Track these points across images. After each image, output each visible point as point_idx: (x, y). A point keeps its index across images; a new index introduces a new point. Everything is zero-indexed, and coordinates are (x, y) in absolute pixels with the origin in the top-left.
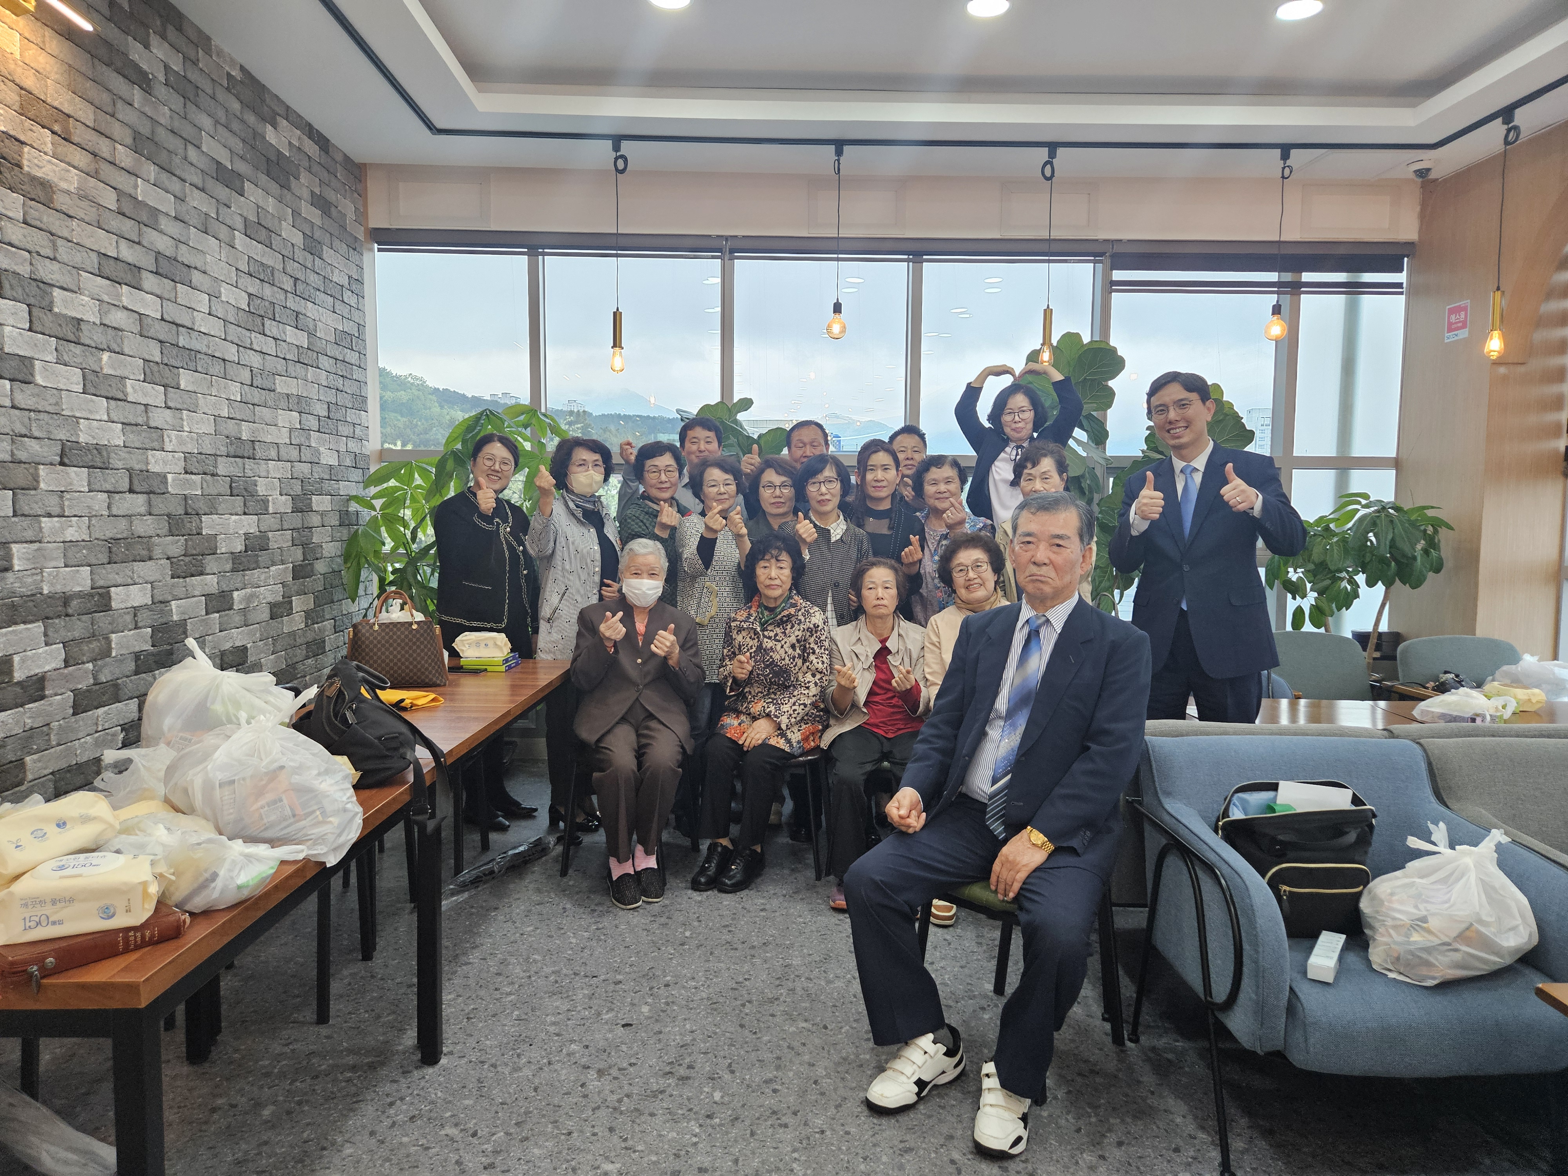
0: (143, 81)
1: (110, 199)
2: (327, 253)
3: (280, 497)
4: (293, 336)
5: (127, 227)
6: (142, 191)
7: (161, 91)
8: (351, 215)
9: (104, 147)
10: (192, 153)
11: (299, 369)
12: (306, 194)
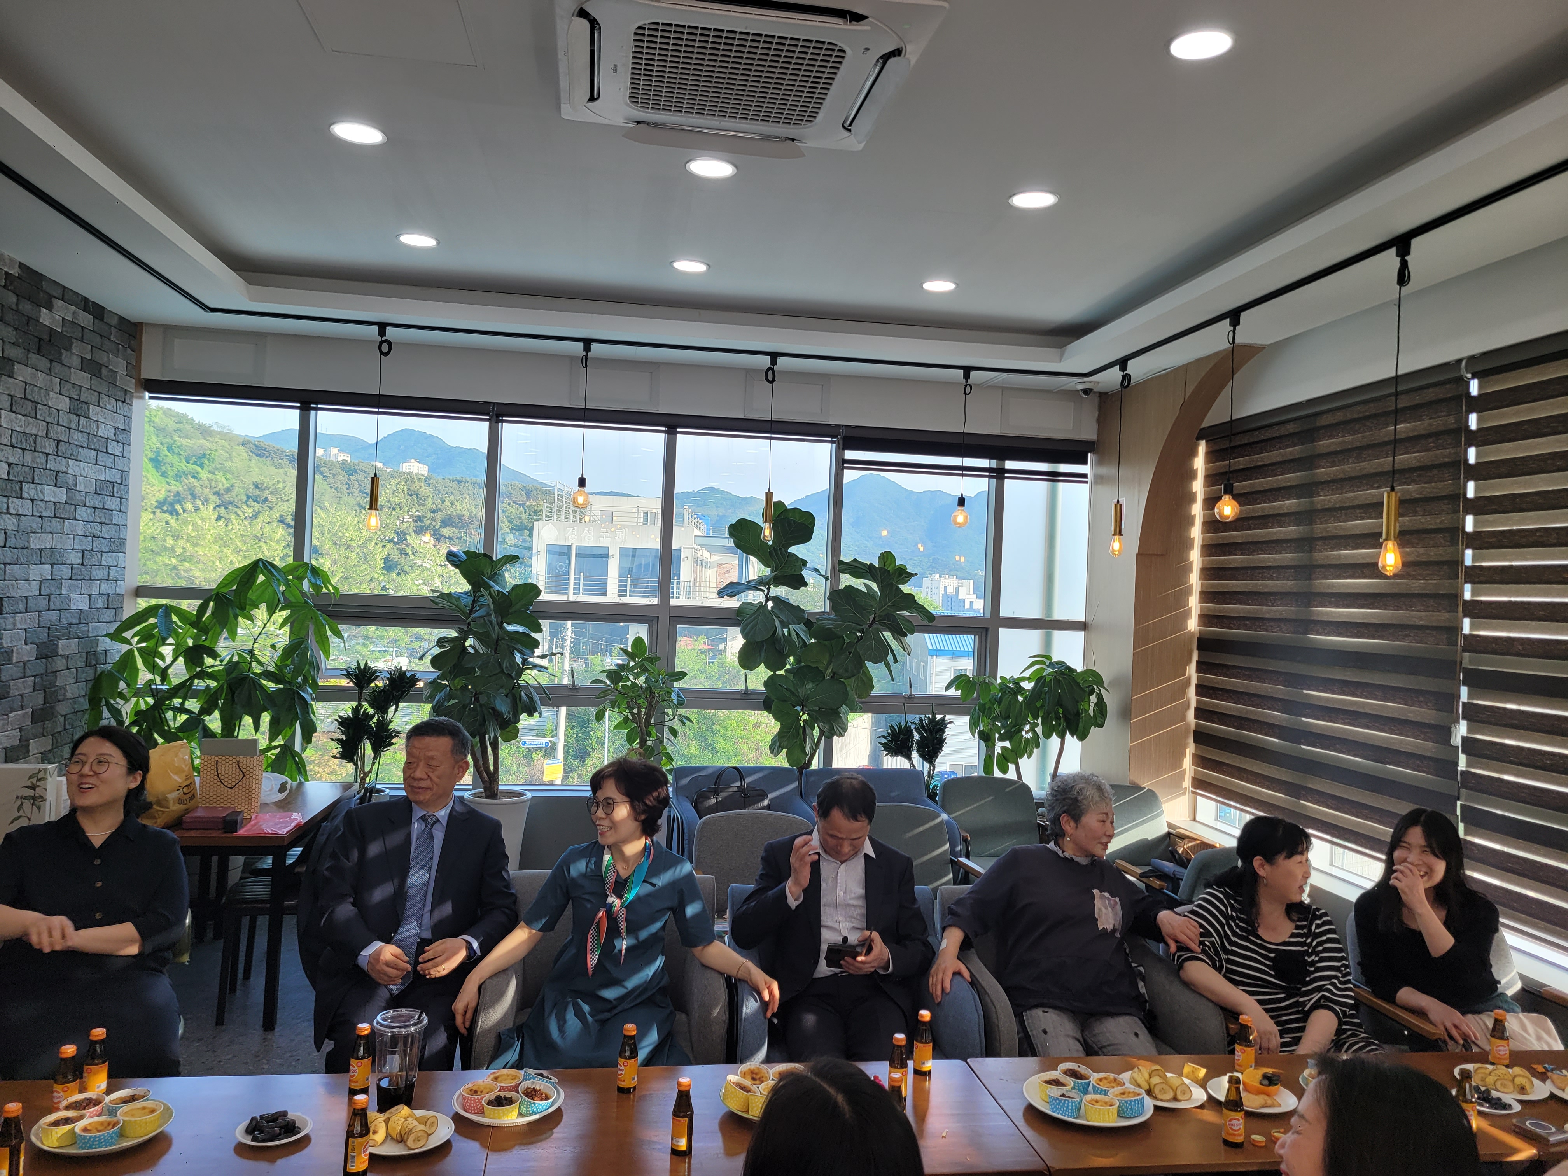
2: (94, 412)
3: (25, 647)
4: (52, 494)
8: (122, 370)
11: (56, 524)
12: (76, 361)
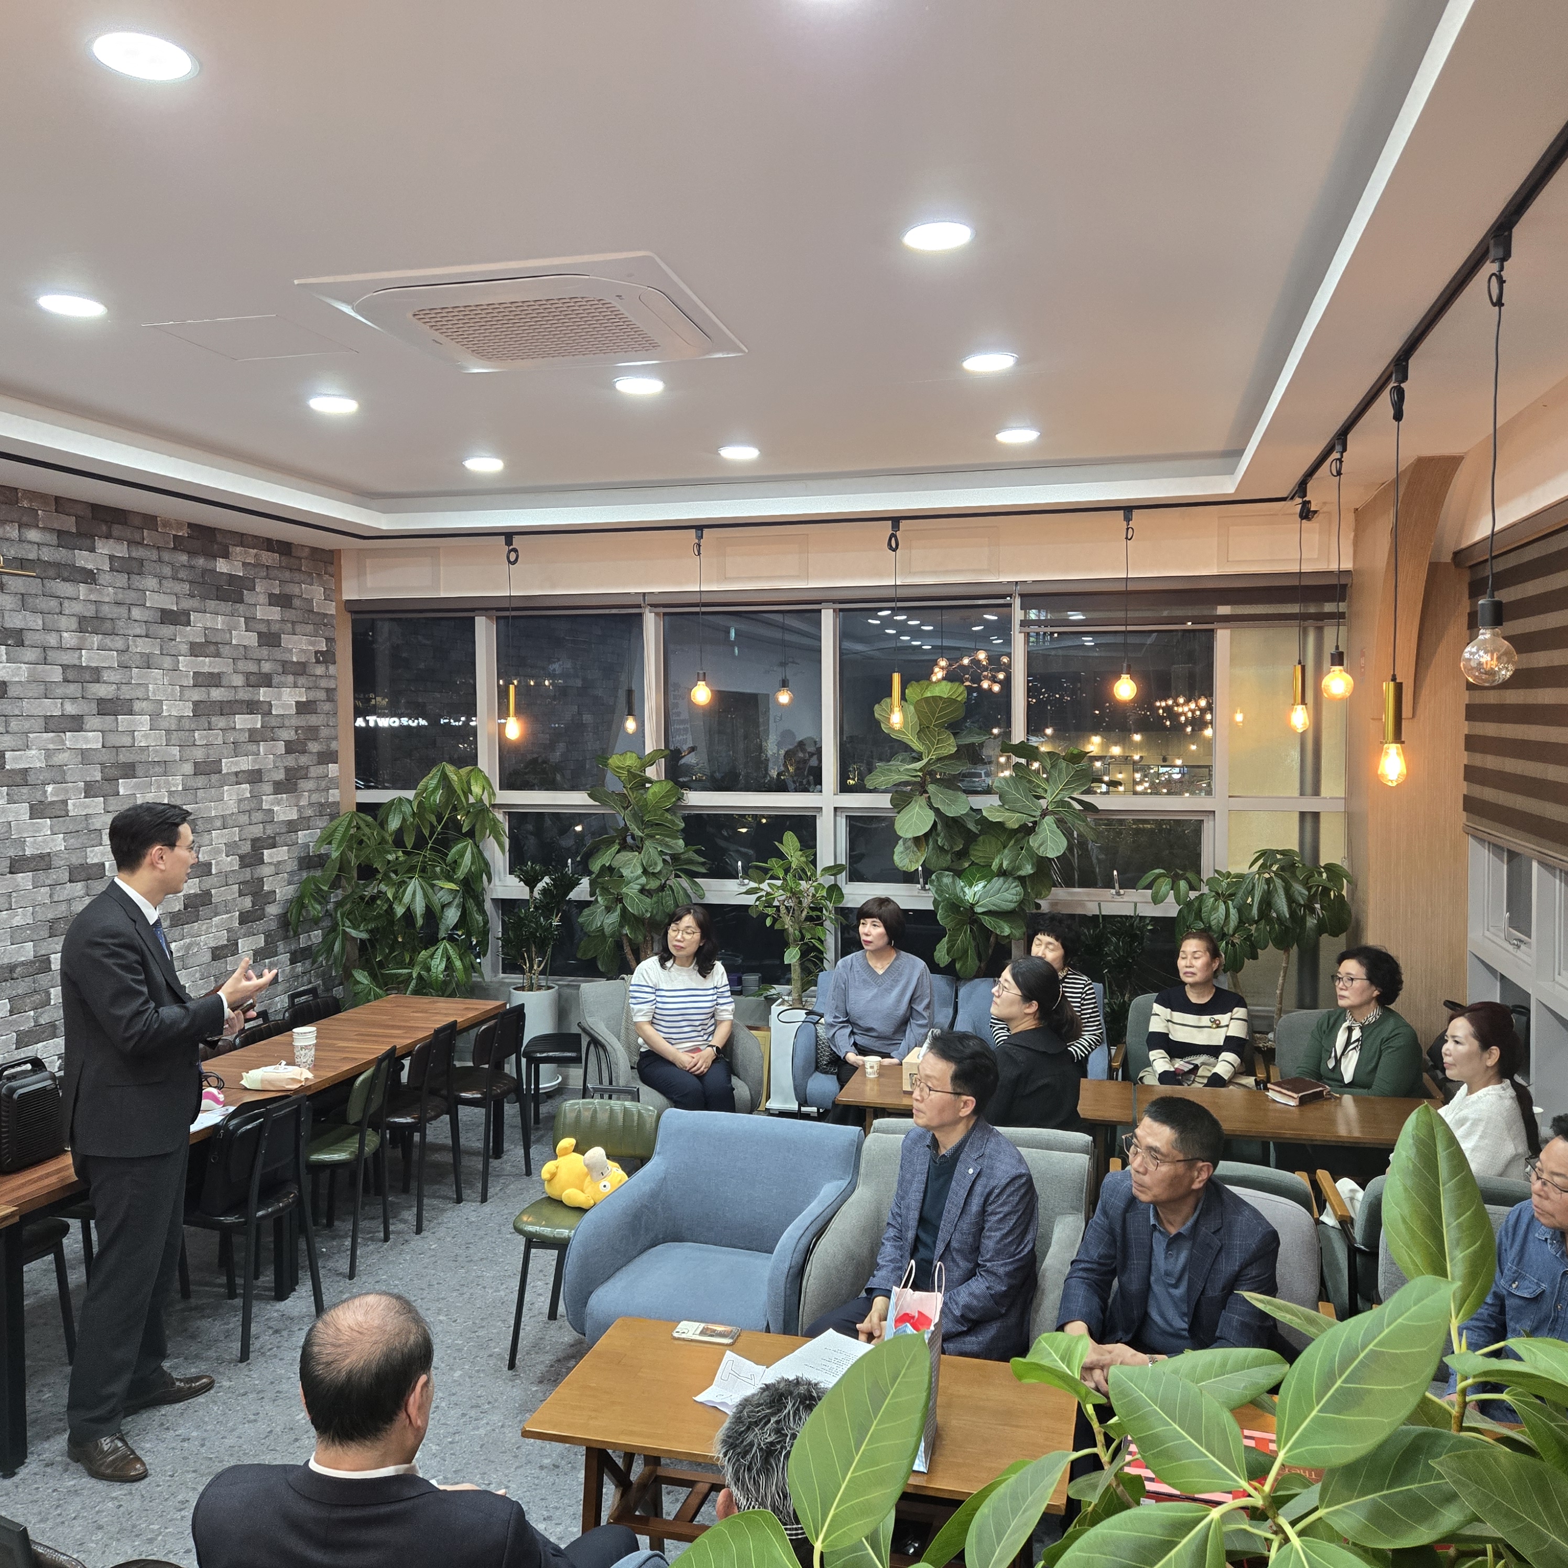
0: (89, 577)
1: (56, 674)
2: (288, 639)
3: (226, 858)
4: (244, 721)
5: (73, 689)
6: (86, 658)
7: (105, 578)
8: (319, 597)
9: (52, 640)
10: (136, 613)
11: (250, 747)
12: (263, 599)
